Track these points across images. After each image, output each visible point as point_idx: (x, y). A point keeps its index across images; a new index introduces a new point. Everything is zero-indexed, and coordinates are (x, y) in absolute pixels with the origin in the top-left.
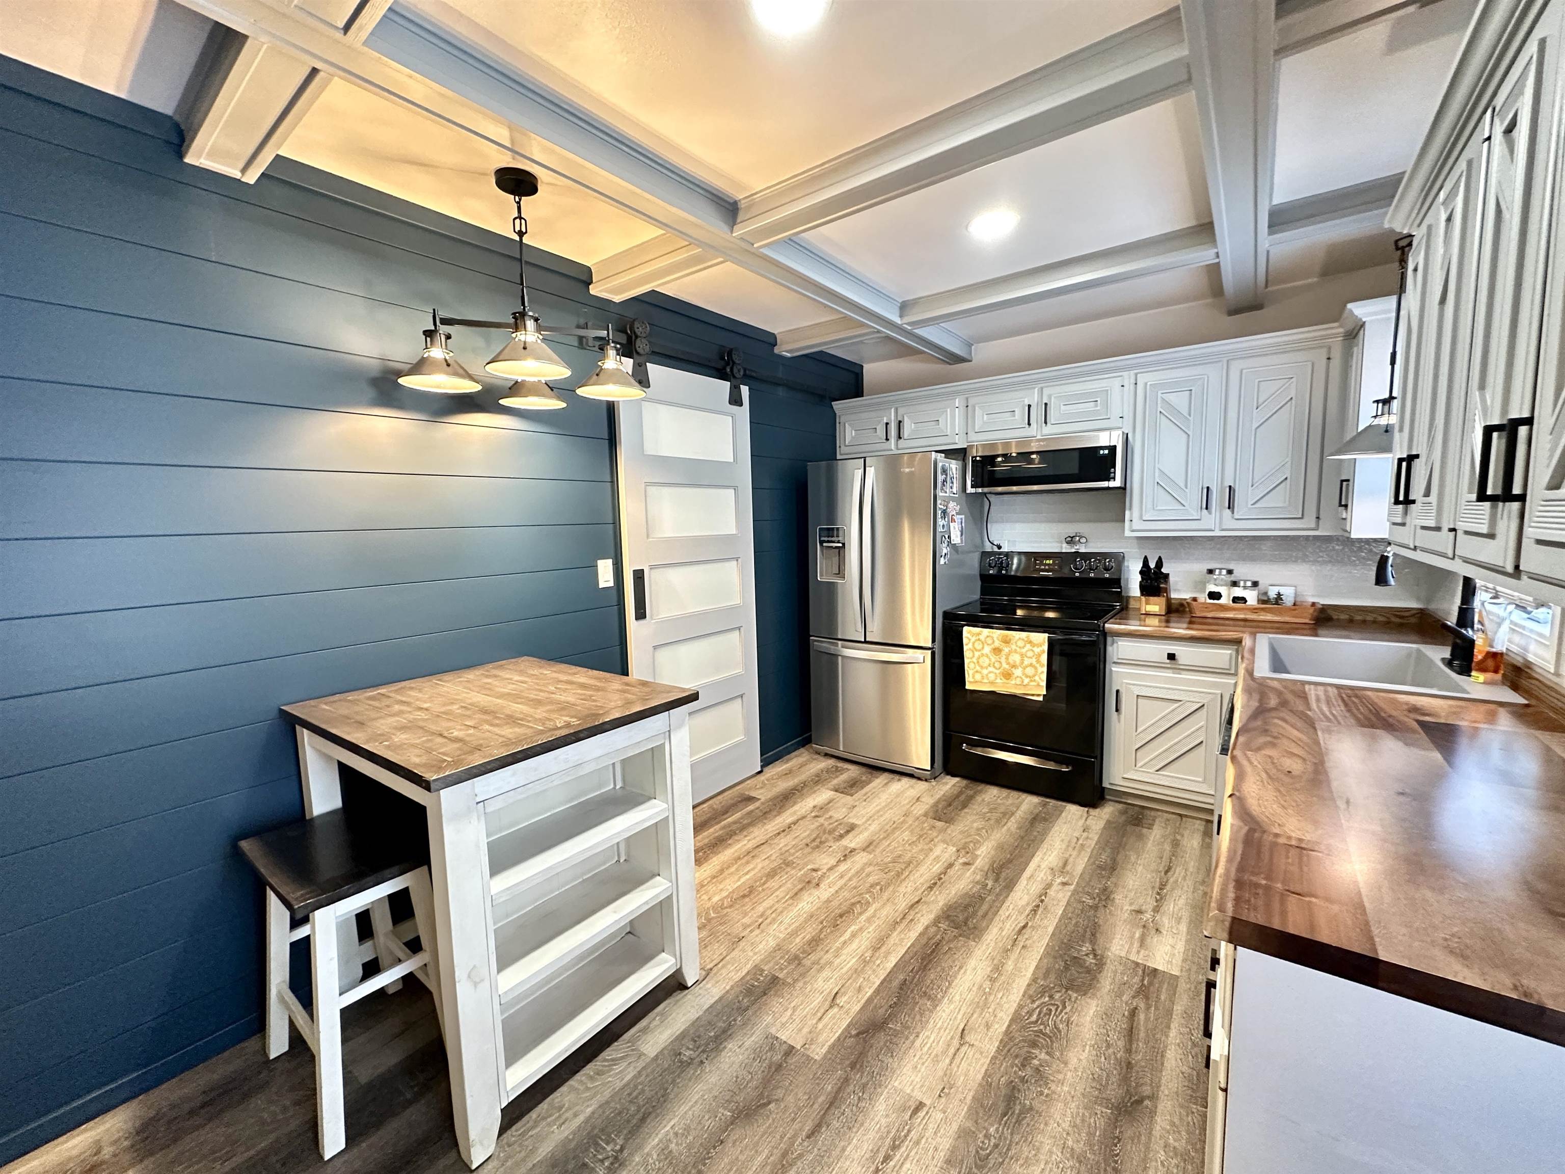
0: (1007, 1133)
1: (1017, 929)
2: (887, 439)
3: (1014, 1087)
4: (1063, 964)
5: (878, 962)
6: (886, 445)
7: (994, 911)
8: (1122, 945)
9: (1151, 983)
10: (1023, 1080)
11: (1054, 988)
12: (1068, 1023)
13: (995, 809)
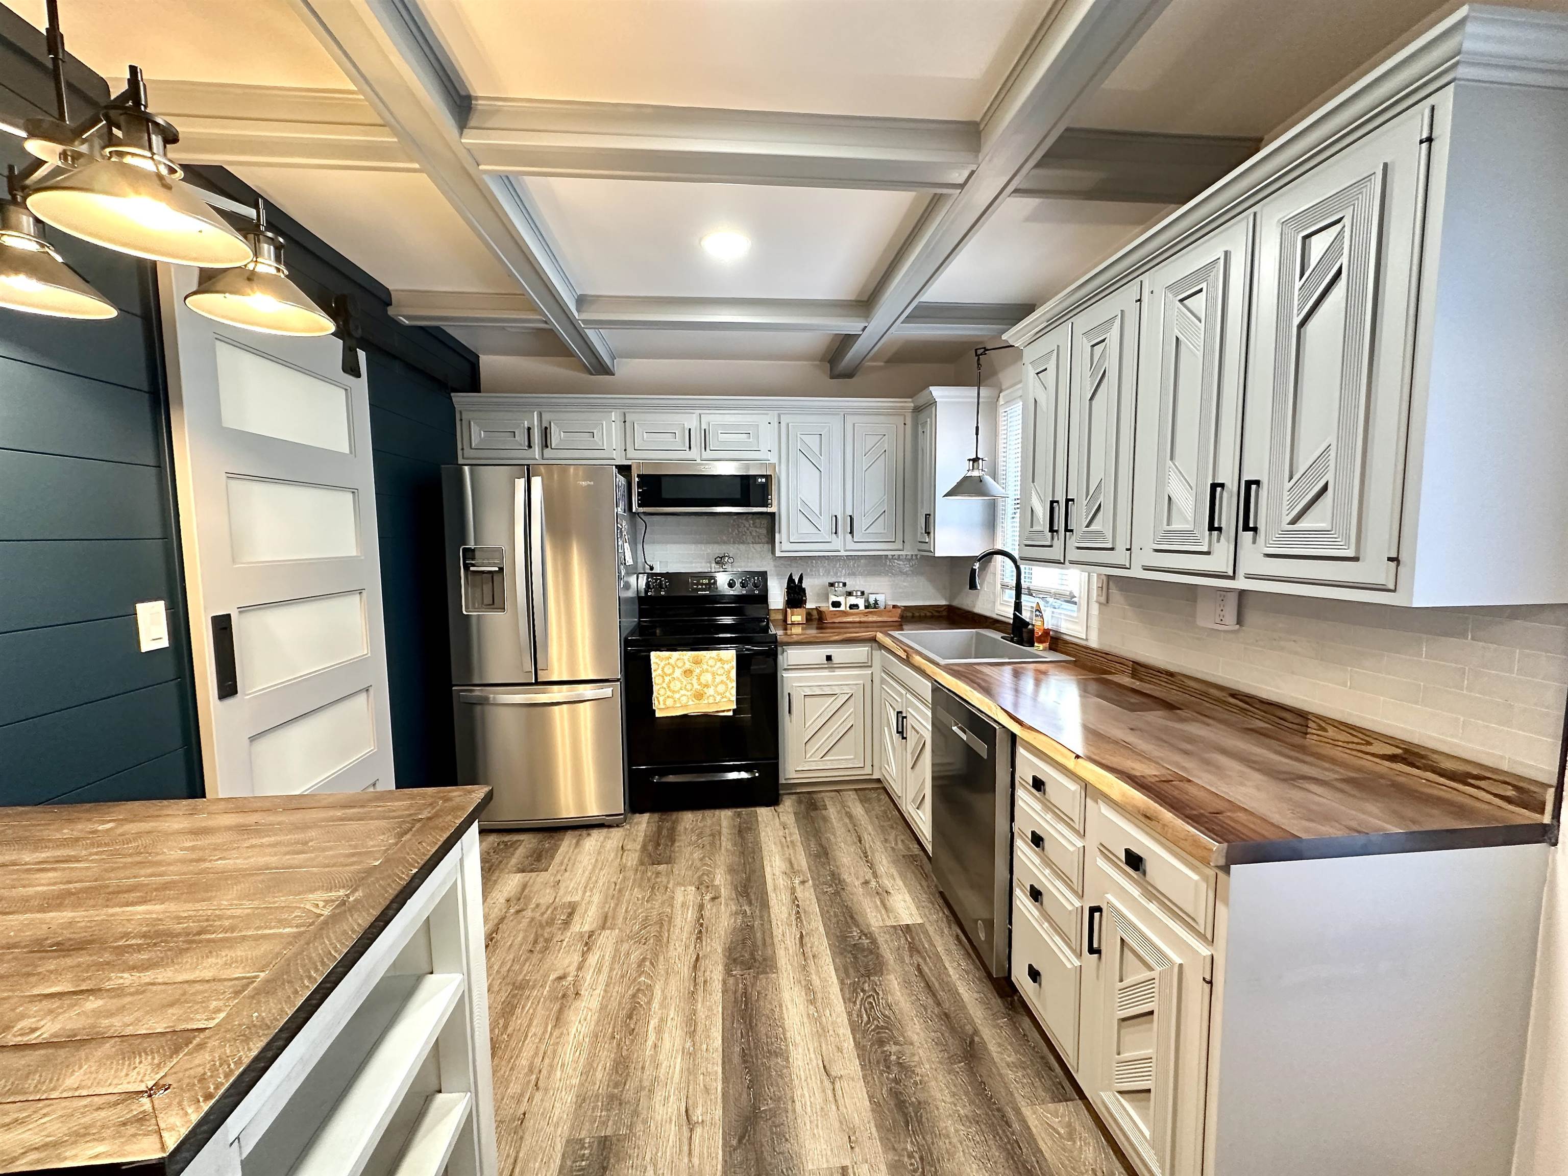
0: (920, 1139)
1: (798, 942)
2: (530, 446)
3: (896, 1093)
4: (850, 955)
5: (705, 1046)
6: (527, 453)
7: (768, 933)
8: (876, 916)
9: (913, 939)
10: (897, 1081)
11: (859, 981)
12: (890, 1006)
13: (701, 833)
